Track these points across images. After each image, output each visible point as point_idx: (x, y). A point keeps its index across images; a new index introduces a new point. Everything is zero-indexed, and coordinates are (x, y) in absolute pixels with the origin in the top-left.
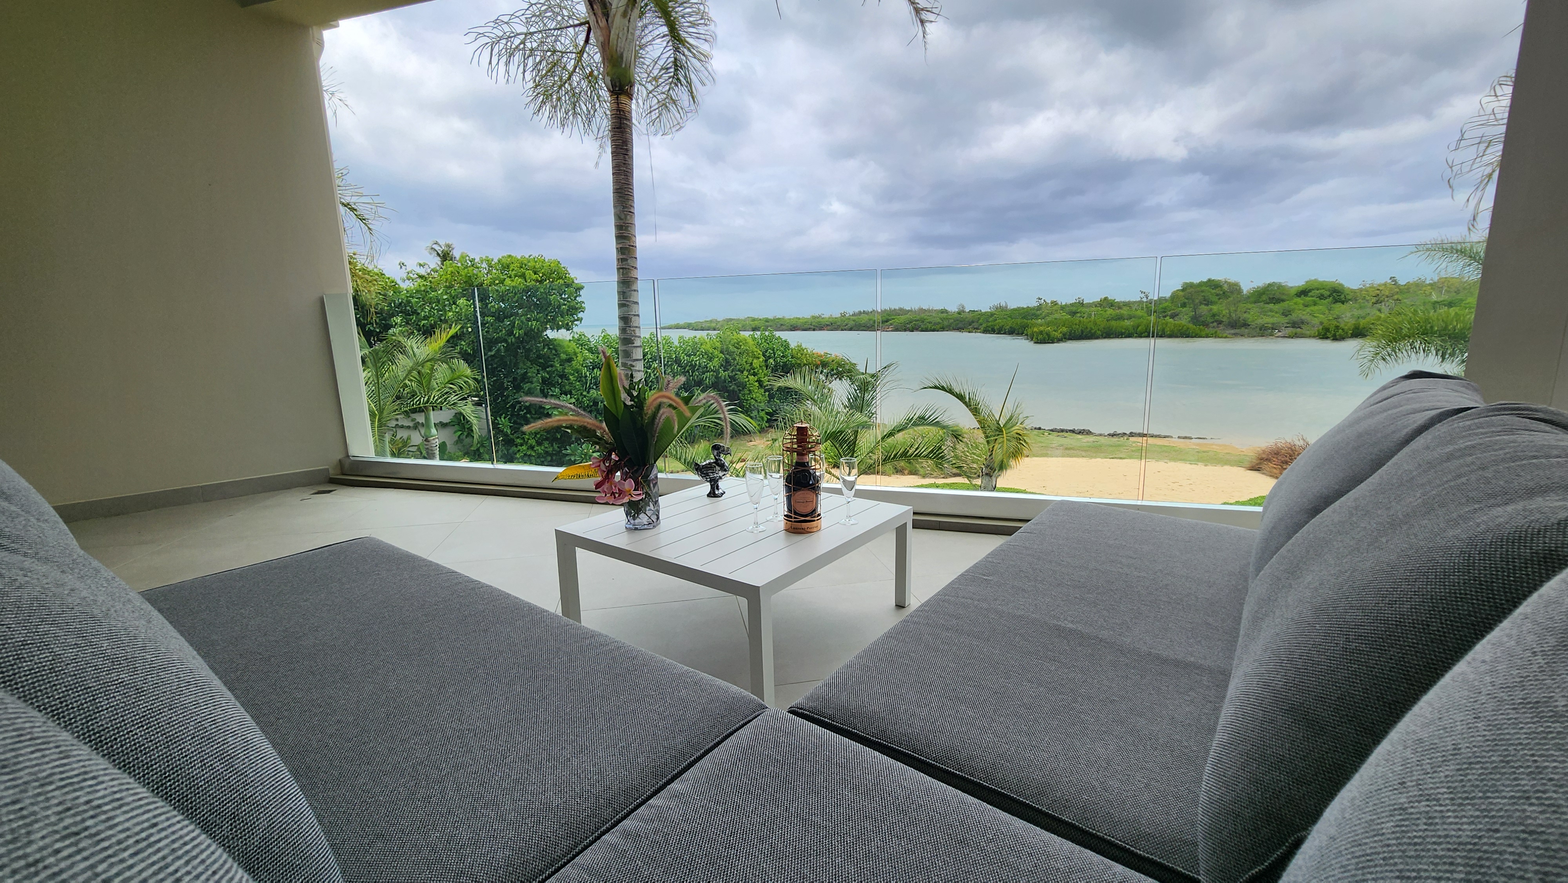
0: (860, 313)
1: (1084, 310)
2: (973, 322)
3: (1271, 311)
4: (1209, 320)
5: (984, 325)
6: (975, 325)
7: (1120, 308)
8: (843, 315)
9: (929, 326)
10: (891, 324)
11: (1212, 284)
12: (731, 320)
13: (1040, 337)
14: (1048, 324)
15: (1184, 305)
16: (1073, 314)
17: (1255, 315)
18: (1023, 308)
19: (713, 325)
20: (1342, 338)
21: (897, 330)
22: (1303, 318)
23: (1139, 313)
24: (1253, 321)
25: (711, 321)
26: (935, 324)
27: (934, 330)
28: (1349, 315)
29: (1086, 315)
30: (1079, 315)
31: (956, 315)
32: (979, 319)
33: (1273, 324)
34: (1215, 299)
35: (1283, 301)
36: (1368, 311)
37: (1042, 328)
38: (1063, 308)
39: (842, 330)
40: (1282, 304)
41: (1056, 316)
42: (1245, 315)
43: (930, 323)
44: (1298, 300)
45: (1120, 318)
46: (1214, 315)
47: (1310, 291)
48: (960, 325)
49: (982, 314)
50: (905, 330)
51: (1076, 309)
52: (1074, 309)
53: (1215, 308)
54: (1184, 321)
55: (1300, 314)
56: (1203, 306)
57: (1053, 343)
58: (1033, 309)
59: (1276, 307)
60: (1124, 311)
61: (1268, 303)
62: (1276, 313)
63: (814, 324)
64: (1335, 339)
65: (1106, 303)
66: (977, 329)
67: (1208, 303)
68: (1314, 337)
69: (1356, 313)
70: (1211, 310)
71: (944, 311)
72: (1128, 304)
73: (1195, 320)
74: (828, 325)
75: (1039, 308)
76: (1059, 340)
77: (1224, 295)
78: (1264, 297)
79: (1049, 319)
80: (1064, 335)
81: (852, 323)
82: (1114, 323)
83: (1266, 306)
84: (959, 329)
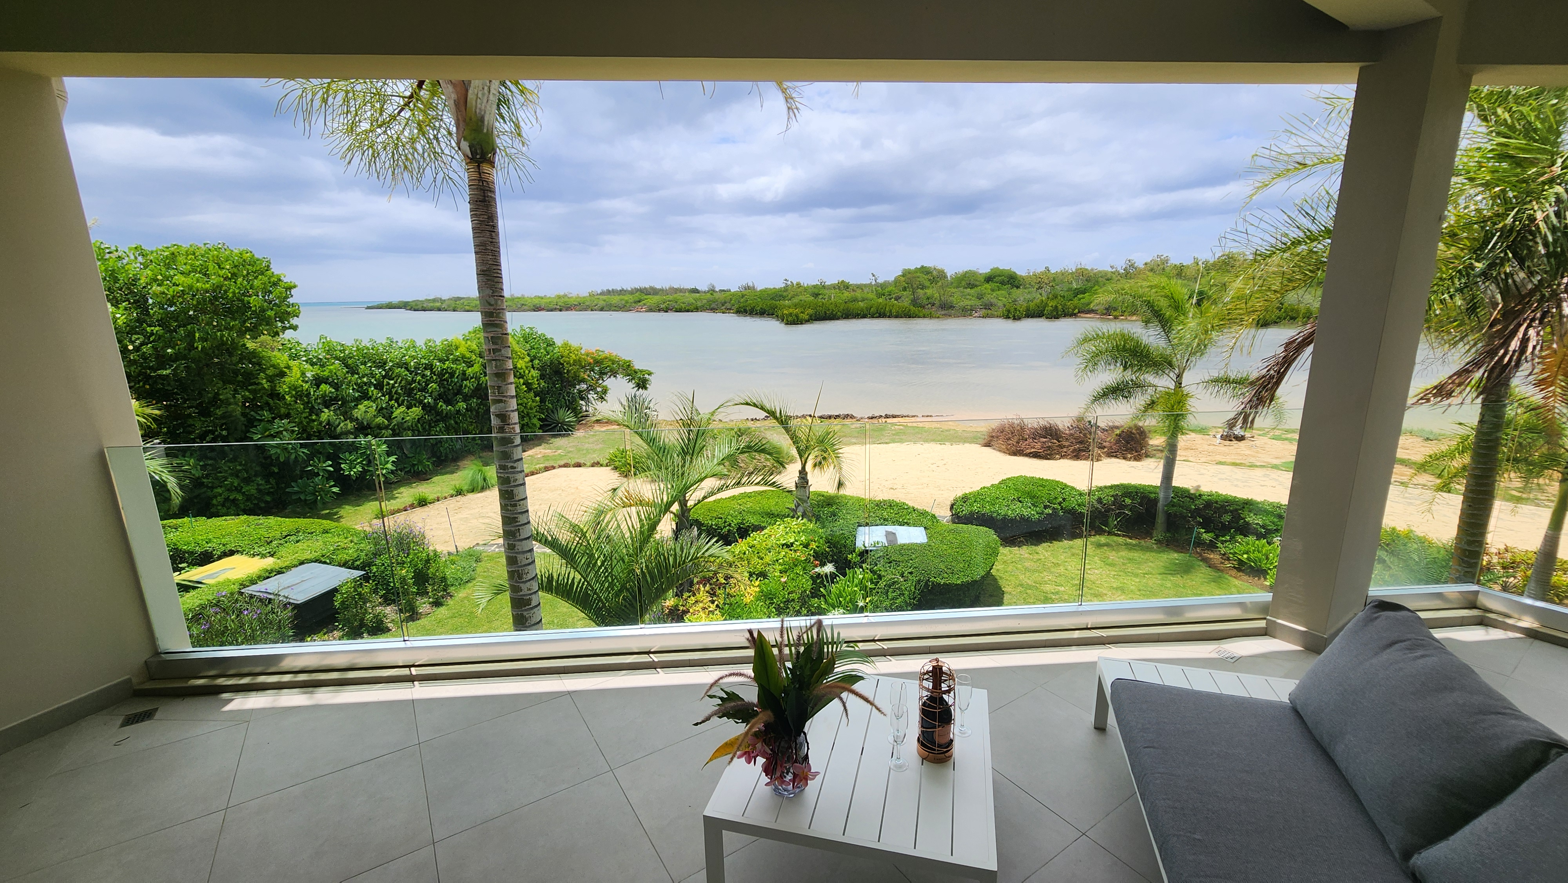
0: (609, 292)
1: (826, 291)
2: (725, 303)
3: (969, 294)
4: (925, 302)
5: (736, 306)
6: (728, 305)
7: (853, 290)
8: (591, 295)
9: (683, 306)
10: (645, 304)
11: (925, 270)
12: (459, 299)
13: (790, 319)
14: (796, 306)
15: (905, 289)
16: (816, 295)
17: (958, 298)
18: (770, 289)
19: (438, 304)
20: (1019, 319)
21: (650, 310)
22: (992, 301)
23: (871, 296)
24: (957, 304)
25: (434, 300)
26: (689, 304)
27: (688, 311)
28: (1022, 299)
29: (826, 297)
30: (821, 297)
31: (709, 295)
32: (731, 299)
33: (971, 306)
34: (927, 284)
35: (976, 286)
36: (1034, 295)
37: (791, 310)
38: (806, 290)
39: (592, 310)
40: (976, 289)
41: (801, 297)
42: (951, 298)
43: (683, 303)
44: (987, 286)
45: (855, 300)
46: (928, 298)
47: (994, 277)
48: (713, 306)
49: (734, 295)
50: (659, 311)
51: (817, 292)
52: (816, 291)
53: (929, 292)
54: (906, 303)
55: (990, 297)
56: (919, 290)
57: (802, 324)
58: (780, 290)
59: (972, 291)
60: (858, 294)
61: (966, 288)
62: (973, 296)
63: (560, 304)
64: (1014, 319)
65: (844, 286)
66: (730, 309)
67: (923, 287)
68: (1000, 317)
69: (1028, 297)
70: (926, 293)
71: (695, 291)
72: (860, 287)
73: (915, 302)
74: (575, 305)
75: (786, 289)
76: (807, 321)
77: (933, 281)
78: (963, 283)
79: (796, 300)
80: (811, 316)
81: (602, 303)
82: (851, 306)
83: (965, 290)
84: (713, 310)
